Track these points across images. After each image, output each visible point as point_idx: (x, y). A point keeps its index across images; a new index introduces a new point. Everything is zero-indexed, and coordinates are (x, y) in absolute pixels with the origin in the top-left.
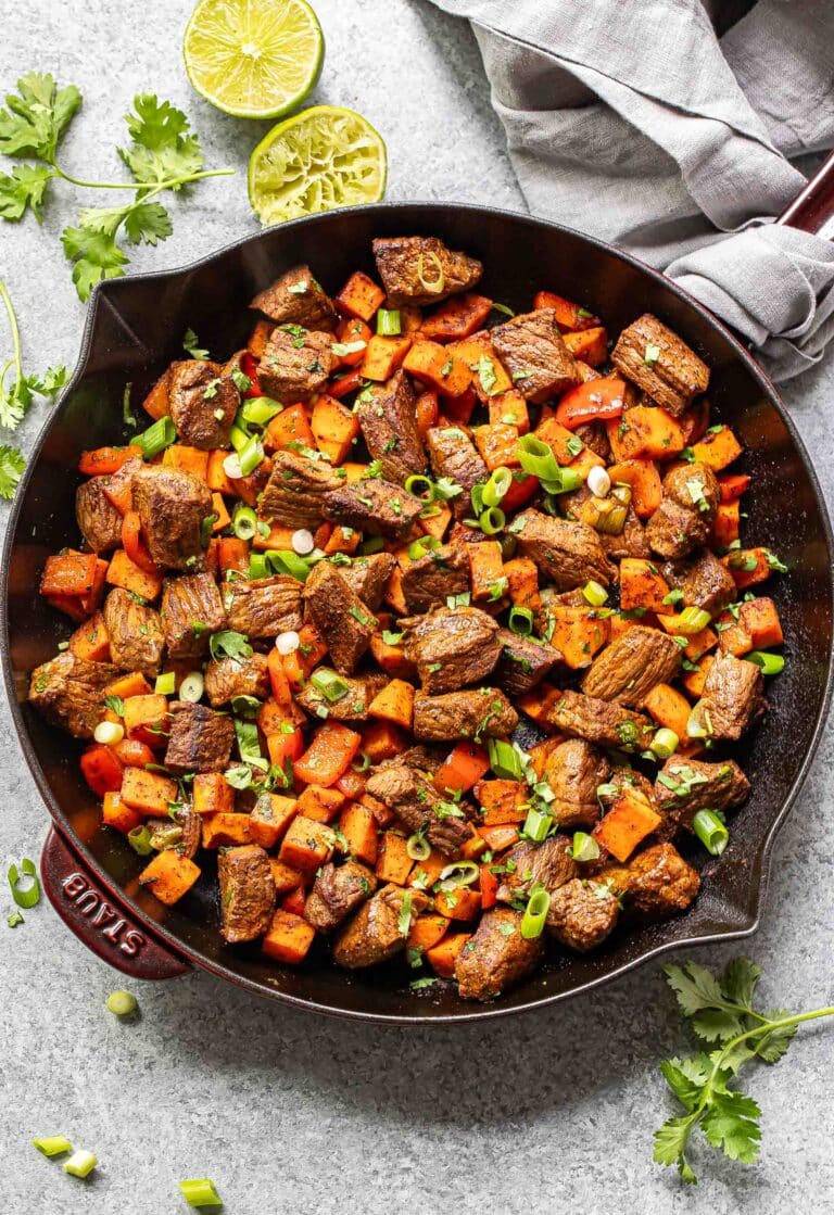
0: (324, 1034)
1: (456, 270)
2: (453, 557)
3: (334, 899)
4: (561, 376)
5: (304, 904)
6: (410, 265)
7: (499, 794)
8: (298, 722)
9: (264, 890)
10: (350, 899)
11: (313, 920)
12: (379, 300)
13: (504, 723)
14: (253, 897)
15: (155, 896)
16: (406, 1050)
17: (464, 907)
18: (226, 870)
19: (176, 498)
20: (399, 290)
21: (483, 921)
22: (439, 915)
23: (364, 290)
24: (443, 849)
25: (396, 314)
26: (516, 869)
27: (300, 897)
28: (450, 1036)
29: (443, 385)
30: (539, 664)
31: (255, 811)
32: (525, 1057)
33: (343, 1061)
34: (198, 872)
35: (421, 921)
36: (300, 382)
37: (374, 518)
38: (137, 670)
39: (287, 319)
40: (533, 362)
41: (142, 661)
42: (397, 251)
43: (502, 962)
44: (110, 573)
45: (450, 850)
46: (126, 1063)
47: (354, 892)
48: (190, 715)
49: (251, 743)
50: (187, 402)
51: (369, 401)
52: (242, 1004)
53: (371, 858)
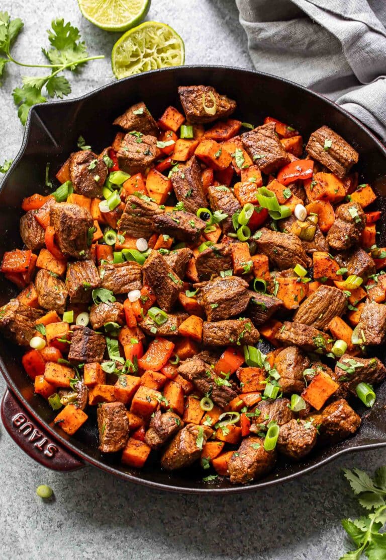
0: (155, 508)
1: (223, 103)
2: (224, 249)
3: (161, 428)
4: (279, 157)
5: (145, 435)
6: (199, 100)
7: (251, 375)
8: (140, 338)
9: (123, 424)
10: (170, 429)
11: (149, 442)
12: (183, 120)
13: (252, 336)
14: (117, 428)
15: (63, 430)
16: (201, 517)
17: (232, 436)
18: (102, 415)
19: (74, 217)
20: (192, 113)
21: (243, 443)
22: (219, 441)
23: (174, 115)
24: (220, 404)
25: (190, 128)
26: (260, 414)
27: (142, 430)
28: (225, 509)
29: (216, 162)
30: (271, 305)
31: (118, 383)
32: (267, 520)
33: (167, 523)
34: (86, 417)
35: (208, 443)
36: (140, 161)
37: (180, 229)
38: (53, 309)
39: (133, 128)
40: (264, 150)
41: (56, 304)
42: (191, 92)
43: (254, 462)
44: (38, 261)
45: (224, 404)
46: (47, 524)
47: (172, 425)
48: (82, 332)
49: (115, 350)
50: (80, 171)
51: (177, 172)
52: (110, 492)
53: (181, 410)
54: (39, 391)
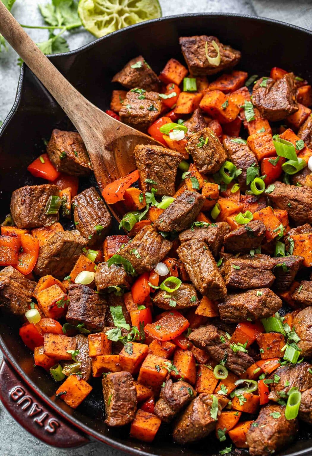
1: (227, 52)
3: (172, 399)
5: (154, 405)
6: (201, 51)
7: (271, 342)
9: (130, 395)
10: (182, 400)
11: (160, 414)
12: (184, 73)
14: (124, 399)
15: (65, 403)
17: (250, 405)
18: (107, 386)
20: (195, 64)
21: (261, 411)
22: (236, 410)
23: (176, 68)
24: (237, 371)
25: (194, 80)
26: (279, 380)
27: (152, 401)
29: (223, 113)
31: (123, 351)
34: (90, 388)
35: (224, 414)
36: (144, 117)
39: (133, 84)
42: (194, 43)
45: (241, 372)
47: (184, 395)
49: (119, 318)
53: (193, 380)
54: (39, 363)
